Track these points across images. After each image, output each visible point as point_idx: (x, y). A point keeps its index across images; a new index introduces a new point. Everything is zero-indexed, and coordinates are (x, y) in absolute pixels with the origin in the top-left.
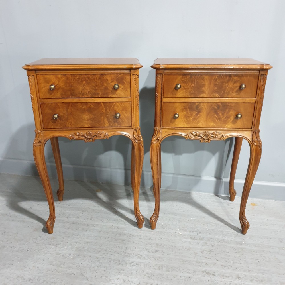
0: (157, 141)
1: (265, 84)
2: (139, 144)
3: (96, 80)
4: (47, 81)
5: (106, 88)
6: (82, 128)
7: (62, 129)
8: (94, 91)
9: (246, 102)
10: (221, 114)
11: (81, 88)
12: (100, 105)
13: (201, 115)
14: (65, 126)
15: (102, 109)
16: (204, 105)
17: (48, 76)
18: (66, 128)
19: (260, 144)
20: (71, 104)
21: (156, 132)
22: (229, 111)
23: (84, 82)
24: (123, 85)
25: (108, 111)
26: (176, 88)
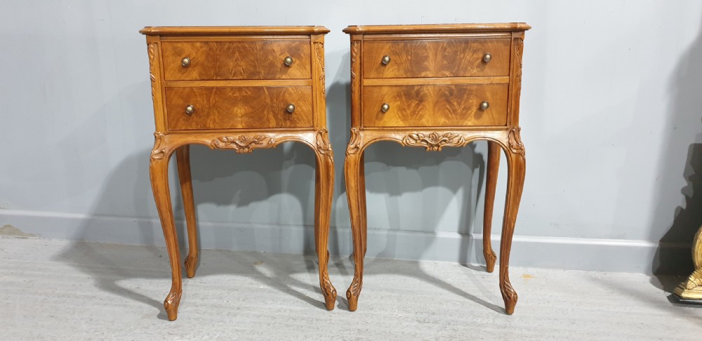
0: (355, 150)
1: (521, 53)
2: (326, 155)
3: (255, 51)
4: (178, 53)
5: (272, 65)
6: (232, 130)
7: (199, 131)
8: (252, 69)
9: (494, 82)
10: (455, 103)
11: (231, 64)
12: (262, 92)
13: (424, 105)
14: (205, 126)
15: (265, 98)
16: (428, 90)
17: (179, 45)
18: (204, 129)
19: (522, 150)
20: (215, 90)
21: (354, 135)
22: (468, 99)
23: (237, 54)
24: (298, 59)
25: (275, 101)
26: (383, 64)
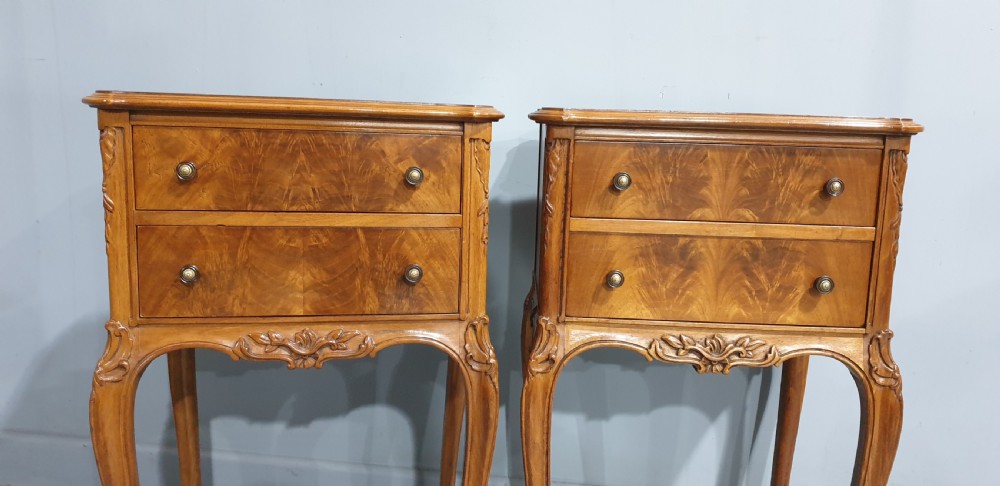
0: (547, 364)
1: (902, 180)
2: (483, 375)
3: (343, 153)
4: (170, 151)
5: (378, 182)
6: (283, 318)
7: (207, 321)
8: (334, 191)
9: (844, 237)
10: (762, 277)
11: (288, 179)
12: (352, 237)
13: (696, 278)
14: (222, 309)
15: (359, 251)
16: (707, 247)
17: (174, 134)
18: (221, 317)
19: (897, 379)
20: (248, 233)
21: (545, 332)
22: (789, 268)
23: (302, 157)
24: (436, 172)
25: (380, 257)
26: (614, 187)
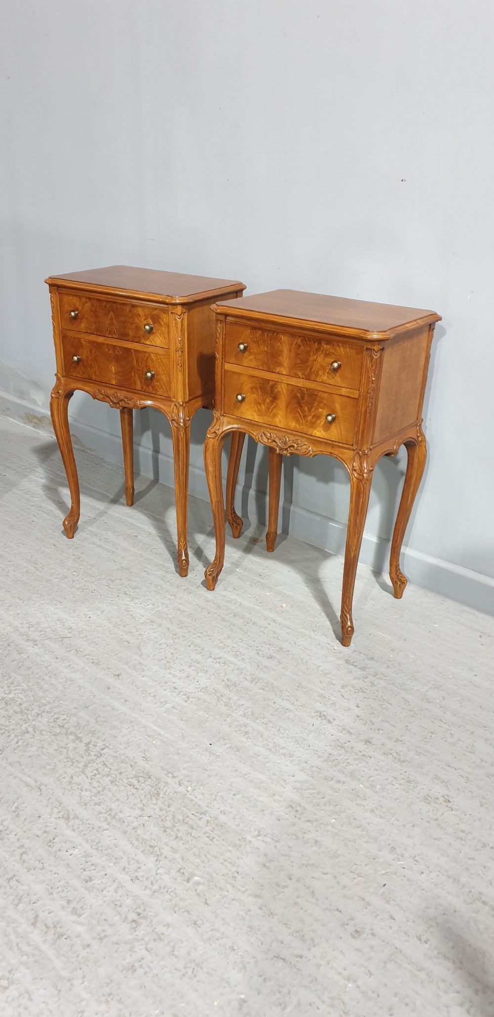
0: (214, 434)
2: (178, 430)
3: (125, 313)
4: (70, 305)
5: (138, 328)
6: (108, 385)
7: (85, 380)
8: (123, 330)
9: (344, 394)
11: (107, 322)
12: (130, 354)
13: (278, 404)
15: (133, 360)
16: (282, 388)
17: (71, 297)
18: (89, 379)
19: (364, 477)
20: (96, 344)
22: (317, 406)
23: (112, 313)
24: (159, 327)
